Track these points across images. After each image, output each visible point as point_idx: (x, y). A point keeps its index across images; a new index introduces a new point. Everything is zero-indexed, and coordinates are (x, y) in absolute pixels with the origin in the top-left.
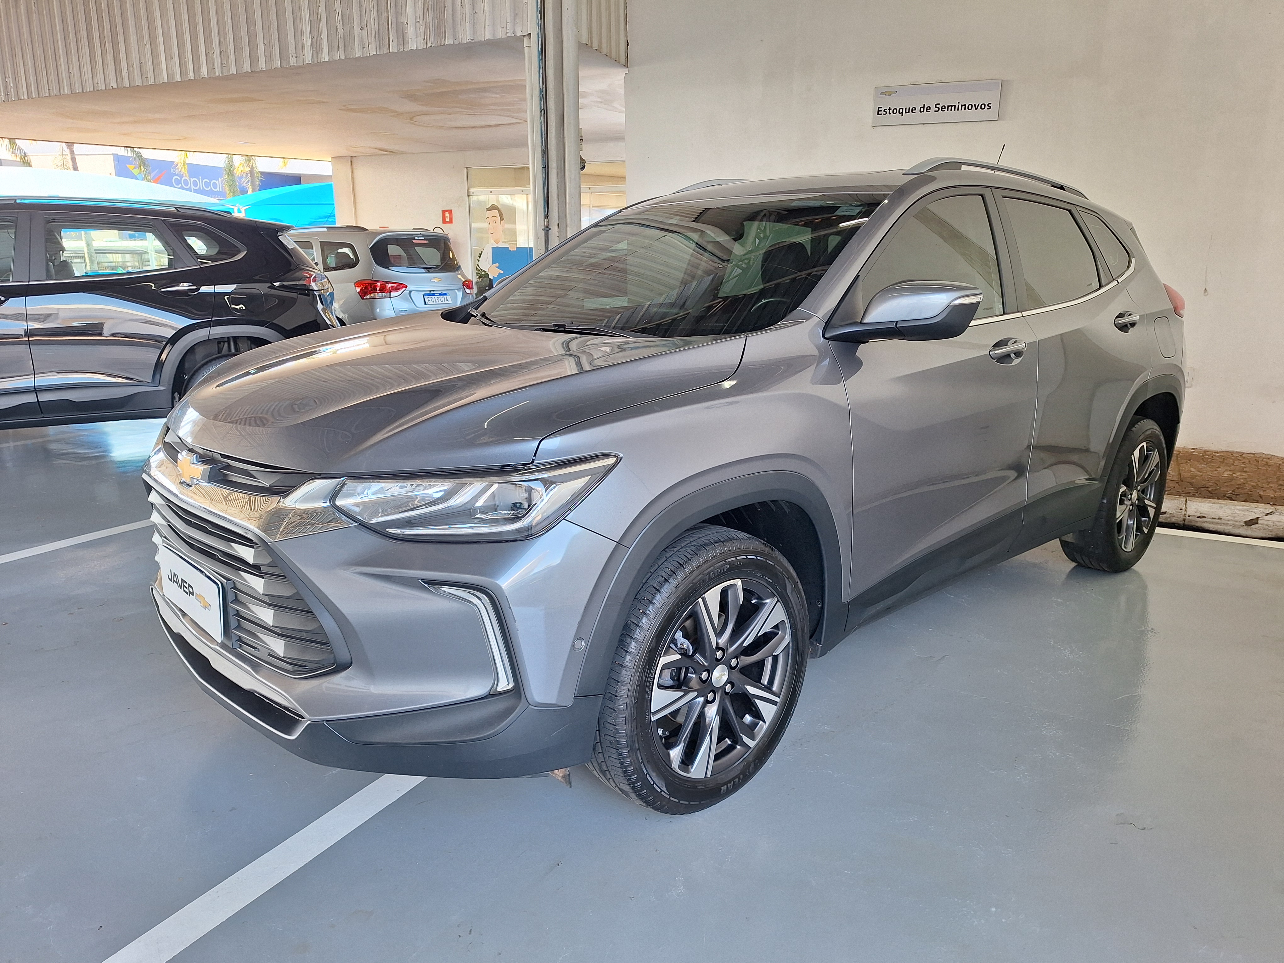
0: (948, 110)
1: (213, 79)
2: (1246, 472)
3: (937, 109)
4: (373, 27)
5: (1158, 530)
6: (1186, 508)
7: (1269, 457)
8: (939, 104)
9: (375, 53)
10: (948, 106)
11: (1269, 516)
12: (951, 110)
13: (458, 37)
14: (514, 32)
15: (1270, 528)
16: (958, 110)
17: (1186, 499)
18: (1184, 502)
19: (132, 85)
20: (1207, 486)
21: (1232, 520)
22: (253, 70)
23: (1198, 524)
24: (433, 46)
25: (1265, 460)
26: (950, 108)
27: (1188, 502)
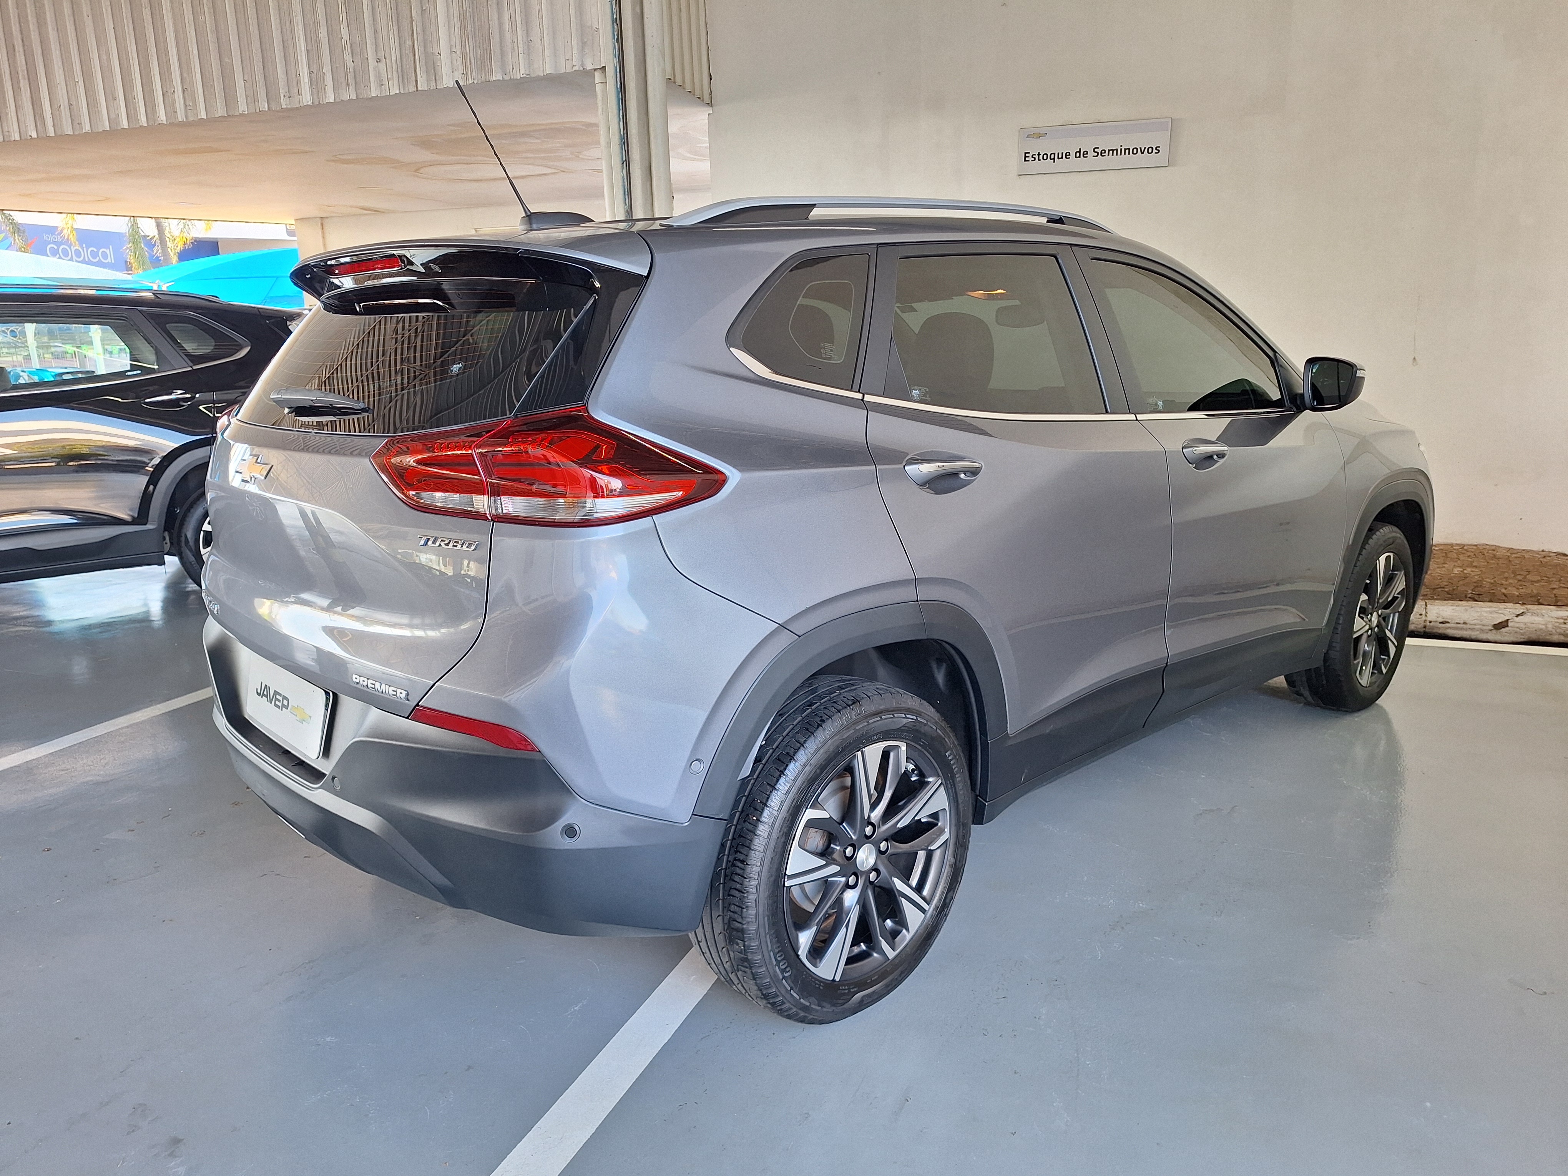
0: (1108, 155)
1: (173, 123)
2: (1476, 567)
3: (1096, 154)
4: (394, 58)
5: (1409, 641)
6: (1426, 613)
7: (1493, 548)
8: (1098, 148)
9: (398, 92)
10: (1109, 151)
11: (1520, 617)
12: (1113, 155)
13: (508, 71)
14: (582, 65)
15: (1521, 631)
16: (1121, 154)
17: (1426, 603)
18: (1424, 606)
19: (59, 133)
20: (1442, 586)
21: (1479, 625)
22: (230, 114)
23: (1441, 631)
24: (475, 82)
25: (1490, 552)
26: (1111, 152)
27: (1428, 606)
